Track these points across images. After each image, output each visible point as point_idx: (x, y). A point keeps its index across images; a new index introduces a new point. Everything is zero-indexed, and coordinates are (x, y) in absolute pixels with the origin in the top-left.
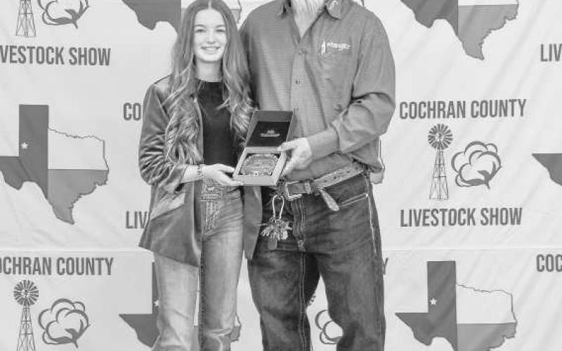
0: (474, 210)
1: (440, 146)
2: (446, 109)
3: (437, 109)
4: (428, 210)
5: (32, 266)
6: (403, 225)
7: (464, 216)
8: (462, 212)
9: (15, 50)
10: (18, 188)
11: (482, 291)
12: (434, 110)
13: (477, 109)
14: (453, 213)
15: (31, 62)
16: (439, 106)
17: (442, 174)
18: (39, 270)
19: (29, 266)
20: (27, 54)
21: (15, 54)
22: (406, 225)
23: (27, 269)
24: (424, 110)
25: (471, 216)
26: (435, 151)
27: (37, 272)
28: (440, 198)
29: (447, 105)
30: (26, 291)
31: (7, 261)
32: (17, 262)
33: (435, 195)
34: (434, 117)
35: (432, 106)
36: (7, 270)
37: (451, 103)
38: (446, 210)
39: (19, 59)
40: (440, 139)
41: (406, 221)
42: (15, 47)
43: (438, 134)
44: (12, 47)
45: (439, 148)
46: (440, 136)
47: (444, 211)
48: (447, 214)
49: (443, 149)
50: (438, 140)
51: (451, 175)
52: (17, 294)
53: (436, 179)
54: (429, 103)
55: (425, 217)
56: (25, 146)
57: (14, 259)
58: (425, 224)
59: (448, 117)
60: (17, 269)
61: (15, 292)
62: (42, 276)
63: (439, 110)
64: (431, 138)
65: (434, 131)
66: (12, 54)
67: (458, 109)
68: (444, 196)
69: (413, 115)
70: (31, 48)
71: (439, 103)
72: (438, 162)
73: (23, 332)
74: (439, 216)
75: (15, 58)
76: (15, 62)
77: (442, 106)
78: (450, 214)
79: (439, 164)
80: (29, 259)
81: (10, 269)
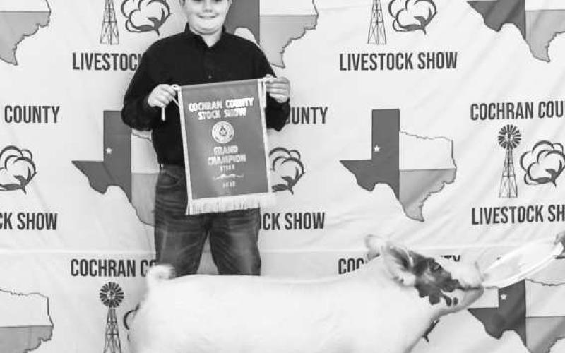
0: (542, 207)
1: (510, 146)
2: (515, 111)
3: (506, 110)
4: (498, 208)
5: (117, 268)
6: (474, 223)
7: (532, 214)
8: (530, 210)
9: (99, 58)
10: (103, 191)
11: (550, 285)
12: (503, 111)
13: (544, 109)
14: (522, 210)
15: (115, 69)
16: (508, 107)
17: (511, 173)
18: (124, 272)
19: (114, 268)
20: (111, 60)
21: (99, 61)
22: (477, 223)
23: (112, 271)
24: (494, 111)
25: (538, 213)
26: (504, 151)
27: (121, 275)
28: (509, 196)
29: (516, 106)
30: (111, 292)
31: (93, 263)
32: (103, 265)
33: (505, 194)
34: (504, 117)
35: (501, 108)
36: (93, 273)
37: (520, 104)
38: (515, 208)
39: (104, 67)
40: (509, 139)
41: (477, 219)
42: (100, 54)
43: (507, 135)
44: (96, 55)
45: (508, 148)
46: (509, 136)
47: (513, 208)
48: (516, 211)
49: (512, 148)
50: (507, 140)
51: (520, 173)
52: (103, 296)
53: (506, 178)
54: (498, 104)
55: (496, 215)
56: (109, 151)
57: (100, 261)
58: (495, 222)
59: (517, 117)
60: (103, 271)
61: (101, 294)
62: (126, 277)
63: (508, 111)
64: (501, 139)
65: (504, 132)
66: (97, 61)
67: (526, 110)
68: (513, 194)
69: (483, 116)
70: (115, 55)
71: (508, 104)
72: (507, 162)
73: (109, 332)
74: (509, 213)
75: (99, 65)
76: (100, 69)
77: (510, 107)
78: (519, 210)
79: (509, 163)
80: (114, 262)
81: (96, 272)
